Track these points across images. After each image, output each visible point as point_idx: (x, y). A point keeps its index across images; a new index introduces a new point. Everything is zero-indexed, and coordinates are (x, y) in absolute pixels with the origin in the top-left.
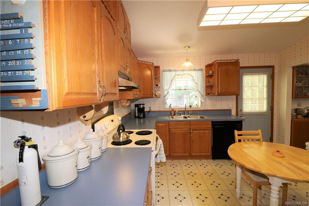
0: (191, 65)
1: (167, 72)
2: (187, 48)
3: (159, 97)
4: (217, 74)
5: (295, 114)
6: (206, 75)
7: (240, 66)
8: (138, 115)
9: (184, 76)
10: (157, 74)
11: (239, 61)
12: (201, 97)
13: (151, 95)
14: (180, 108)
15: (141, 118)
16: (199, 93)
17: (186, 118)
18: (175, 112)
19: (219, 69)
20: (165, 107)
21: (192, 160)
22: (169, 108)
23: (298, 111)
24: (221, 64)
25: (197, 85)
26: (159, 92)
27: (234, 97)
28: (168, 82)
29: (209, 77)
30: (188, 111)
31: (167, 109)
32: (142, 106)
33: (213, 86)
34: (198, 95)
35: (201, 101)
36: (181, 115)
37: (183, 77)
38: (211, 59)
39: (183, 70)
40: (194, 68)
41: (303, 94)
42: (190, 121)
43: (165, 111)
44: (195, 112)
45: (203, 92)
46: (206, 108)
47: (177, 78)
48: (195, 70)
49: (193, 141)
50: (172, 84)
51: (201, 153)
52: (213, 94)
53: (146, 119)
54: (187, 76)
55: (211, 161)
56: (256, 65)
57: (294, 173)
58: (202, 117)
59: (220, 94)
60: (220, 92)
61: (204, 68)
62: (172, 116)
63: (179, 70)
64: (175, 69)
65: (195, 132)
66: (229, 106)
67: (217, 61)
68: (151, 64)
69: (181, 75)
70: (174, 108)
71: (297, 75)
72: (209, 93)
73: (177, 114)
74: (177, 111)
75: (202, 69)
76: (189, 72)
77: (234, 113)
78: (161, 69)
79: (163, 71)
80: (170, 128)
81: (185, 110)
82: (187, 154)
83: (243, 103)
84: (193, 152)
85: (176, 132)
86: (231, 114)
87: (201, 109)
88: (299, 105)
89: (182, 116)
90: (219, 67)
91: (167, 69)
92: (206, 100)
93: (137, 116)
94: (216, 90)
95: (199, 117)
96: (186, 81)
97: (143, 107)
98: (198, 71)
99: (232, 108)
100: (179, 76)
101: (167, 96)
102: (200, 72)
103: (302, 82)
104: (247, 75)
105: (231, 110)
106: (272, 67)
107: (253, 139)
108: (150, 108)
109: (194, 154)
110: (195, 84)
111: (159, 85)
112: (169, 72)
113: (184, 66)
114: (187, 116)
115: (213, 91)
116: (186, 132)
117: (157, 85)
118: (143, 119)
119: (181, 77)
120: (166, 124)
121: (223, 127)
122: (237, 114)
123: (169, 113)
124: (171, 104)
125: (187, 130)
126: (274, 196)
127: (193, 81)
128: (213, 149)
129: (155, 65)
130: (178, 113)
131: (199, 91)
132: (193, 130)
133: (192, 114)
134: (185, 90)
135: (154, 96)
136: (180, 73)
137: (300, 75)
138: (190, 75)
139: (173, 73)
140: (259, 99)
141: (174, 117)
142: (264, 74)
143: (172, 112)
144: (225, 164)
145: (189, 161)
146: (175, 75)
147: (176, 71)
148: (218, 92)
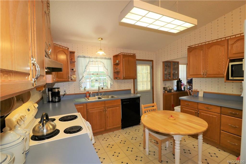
0: (104, 54)
1: (82, 58)
2: (100, 39)
3: (75, 81)
4: (122, 63)
5: (164, 90)
6: (113, 63)
7: (136, 59)
8: (52, 100)
9: (96, 62)
10: (72, 59)
11: (135, 55)
12: (111, 81)
13: (67, 78)
14: (93, 90)
15: (56, 102)
16: (109, 77)
17: (100, 98)
18: (90, 93)
19: (124, 59)
20: (80, 89)
21: (107, 133)
22: (84, 90)
23: (165, 89)
24: (125, 56)
25: (107, 71)
26: (75, 76)
27: (132, 80)
28: (83, 67)
29: (116, 65)
30: (101, 92)
31: (82, 91)
32: (56, 90)
33: (119, 72)
34: (108, 79)
35: (111, 84)
36: (95, 96)
37: (96, 64)
38: (117, 51)
39: (96, 58)
40: (105, 57)
41: (167, 78)
42: (105, 101)
43: (81, 94)
44: (107, 93)
45: (112, 76)
46: (114, 89)
47: (91, 64)
48: (105, 58)
49: (107, 117)
50: (87, 69)
51: (114, 126)
52: (120, 78)
53: (61, 103)
54: (99, 63)
55: (121, 131)
56: (147, 59)
57: (187, 129)
58: (113, 97)
59: (125, 78)
60: (125, 77)
61: (112, 58)
62: (87, 97)
63: (93, 57)
64: (89, 56)
65: (109, 109)
66: (129, 87)
67: (122, 53)
68: (67, 49)
69: (94, 61)
70: (89, 90)
71: (165, 67)
72: (116, 78)
73: (91, 96)
74: (92, 93)
75: (111, 58)
76: (101, 60)
77: (132, 92)
78: (76, 54)
79: (78, 57)
80: (88, 108)
81: (99, 92)
82: (103, 129)
83: (138, 85)
84: (108, 126)
85: (93, 111)
86: (130, 93)
87: (111, 90)
88: (165, 85)
89: (97, 97)
90: (123, 58)
91: (81, 55)
92: (114, 83)
93: (50, 100)
94: (122, 75)
95: (110, 96)
96: (98, 67)
97: (58, 91)
98: (108, 60)
99: (131, 88)
100: (93, 62)
101: (82, 79)
102: (109, 60)
103: (166, 71)
104: (139, 65)
105: (130, 90)
106: (152, 61)
107: (152, 110)
108: (65, 91)
109: (108, 128)
110: (106, 70)
111: (74, 70)
112: (84, 58)
113: (97, 54)
114: (100, 97)
115: (120, 76)
116: (102, 110)
117: (73, 70)
118: (58, 103)
119: (94, 64)
120: (83, 105)
121: (129, 103)
122: (134, 93)
123: (84, 95)
124: (85, 87)
125: (103, 108)
126: (177, 148)
127: (104, 68)
128: (122, 120)
129: (70, 50)
130: (92, 94)
131: (109, 76)
132: (107, 108)
133: (104, 95)
134: (97, 75)
135: (70, 80)
136: (94, 59)
137: (166, 67)
138: (101, 62)
139: (88, 60)
140: (146, 81)
141: (89, 98)
142: (148, 65)
143: (87, 94)
144: (131, 131)
145: (105, 135)
146: (89, 61)
147: (90, 58)
148: (123, 77)
